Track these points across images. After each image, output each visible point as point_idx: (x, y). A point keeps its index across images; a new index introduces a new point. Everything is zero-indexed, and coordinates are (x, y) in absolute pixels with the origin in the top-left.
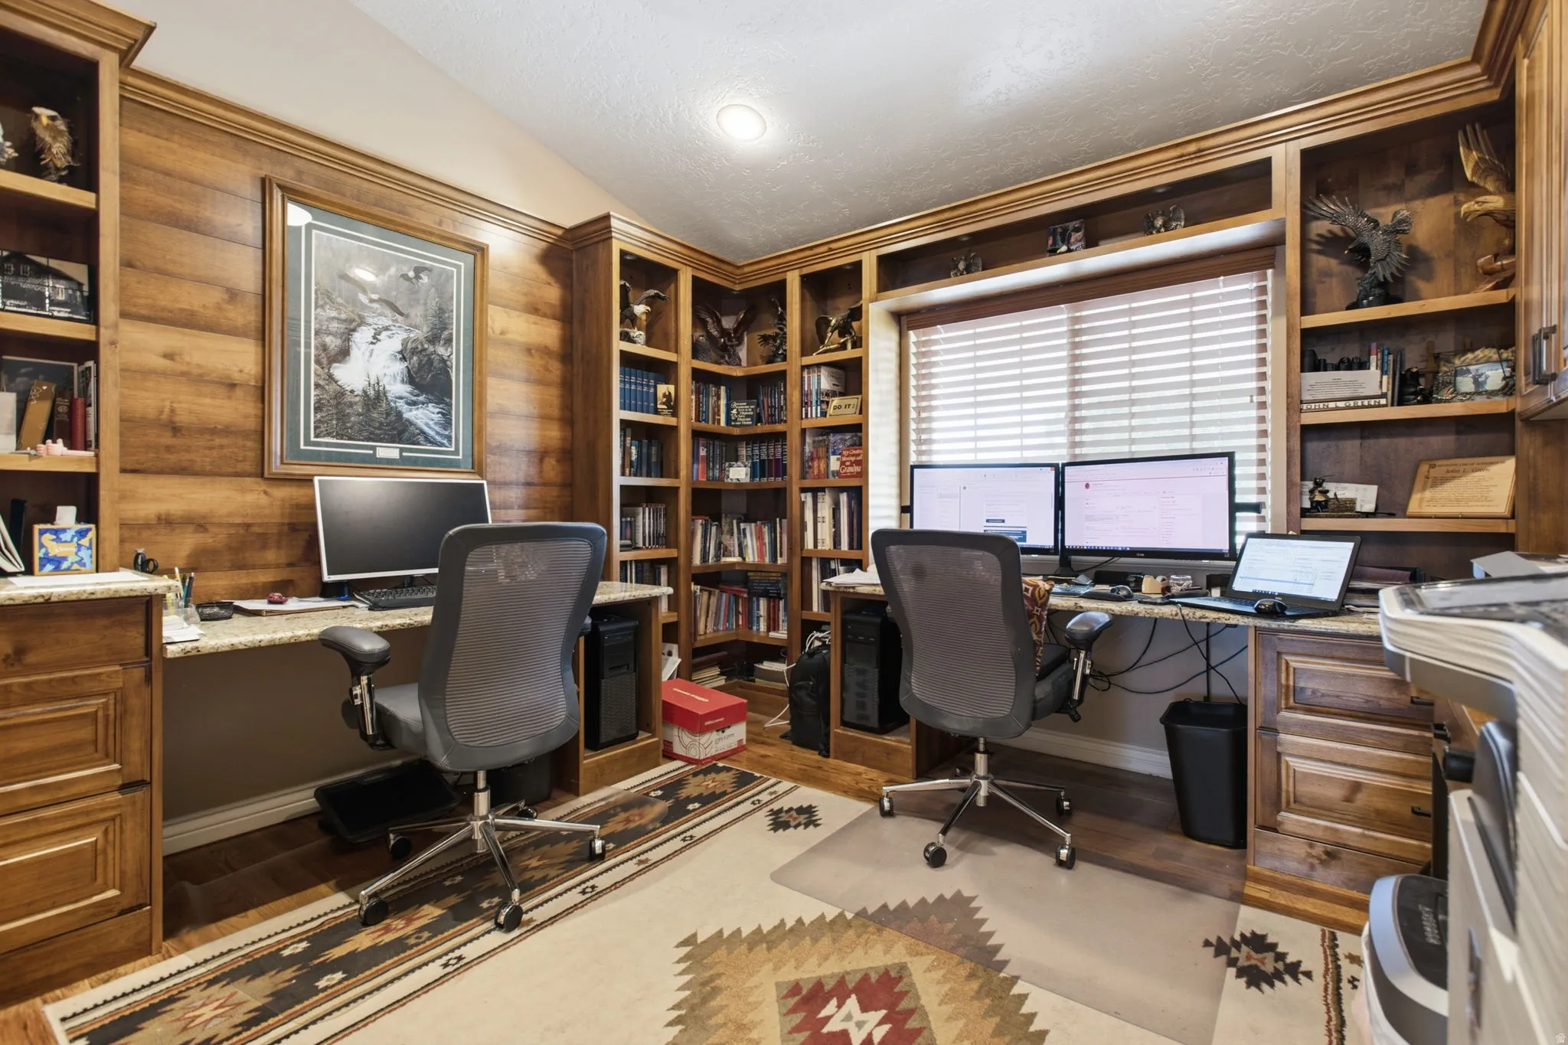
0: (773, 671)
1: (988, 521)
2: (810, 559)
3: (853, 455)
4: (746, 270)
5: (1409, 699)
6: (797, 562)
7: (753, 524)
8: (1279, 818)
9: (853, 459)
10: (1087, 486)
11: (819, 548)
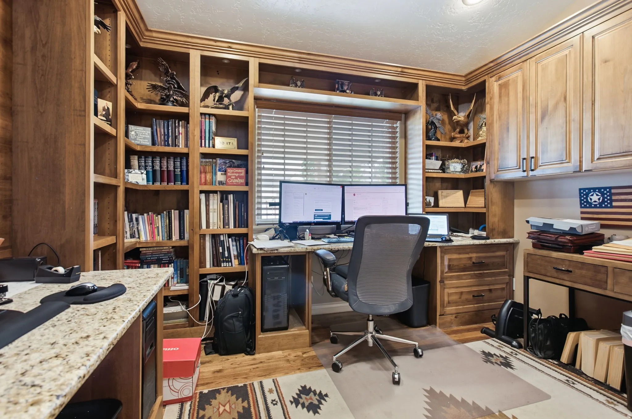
0: (173, 313)
1: (316, 210)
2: (204, 235)
3: (236, 173)
4: (154, 35)
5: (472, 262)
6: (197, 238)
7: (145, 215)
8: (445, 310)
9: (237, 175)
10: (354, 195)
11: (211, 228)
